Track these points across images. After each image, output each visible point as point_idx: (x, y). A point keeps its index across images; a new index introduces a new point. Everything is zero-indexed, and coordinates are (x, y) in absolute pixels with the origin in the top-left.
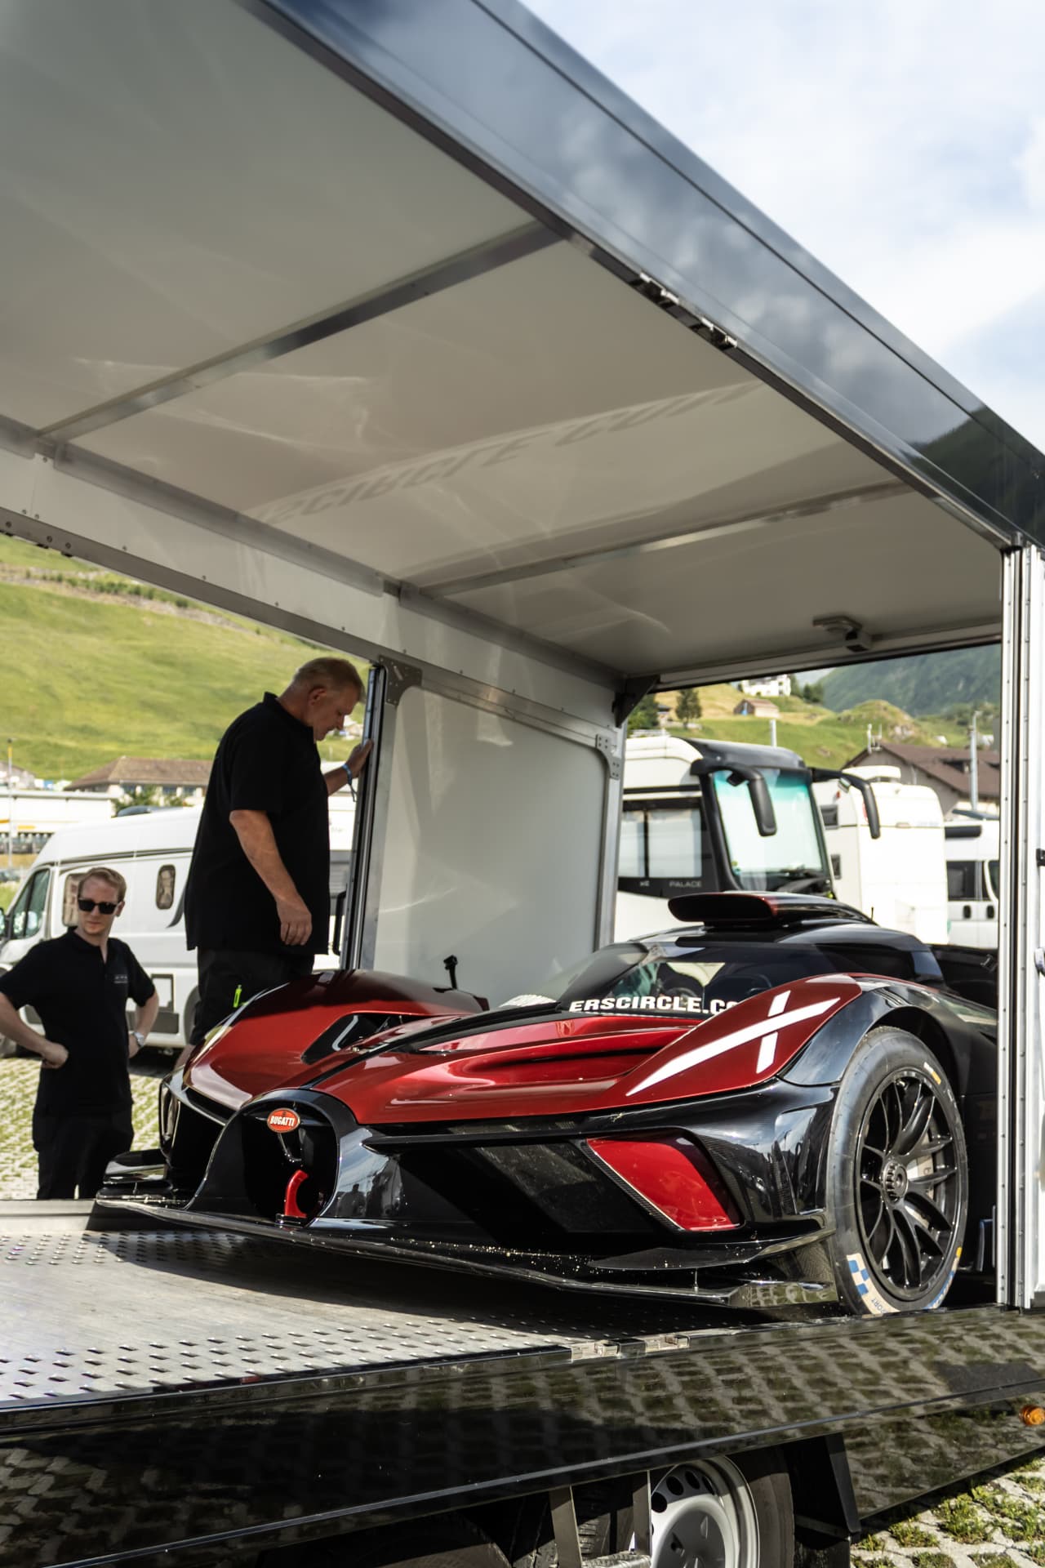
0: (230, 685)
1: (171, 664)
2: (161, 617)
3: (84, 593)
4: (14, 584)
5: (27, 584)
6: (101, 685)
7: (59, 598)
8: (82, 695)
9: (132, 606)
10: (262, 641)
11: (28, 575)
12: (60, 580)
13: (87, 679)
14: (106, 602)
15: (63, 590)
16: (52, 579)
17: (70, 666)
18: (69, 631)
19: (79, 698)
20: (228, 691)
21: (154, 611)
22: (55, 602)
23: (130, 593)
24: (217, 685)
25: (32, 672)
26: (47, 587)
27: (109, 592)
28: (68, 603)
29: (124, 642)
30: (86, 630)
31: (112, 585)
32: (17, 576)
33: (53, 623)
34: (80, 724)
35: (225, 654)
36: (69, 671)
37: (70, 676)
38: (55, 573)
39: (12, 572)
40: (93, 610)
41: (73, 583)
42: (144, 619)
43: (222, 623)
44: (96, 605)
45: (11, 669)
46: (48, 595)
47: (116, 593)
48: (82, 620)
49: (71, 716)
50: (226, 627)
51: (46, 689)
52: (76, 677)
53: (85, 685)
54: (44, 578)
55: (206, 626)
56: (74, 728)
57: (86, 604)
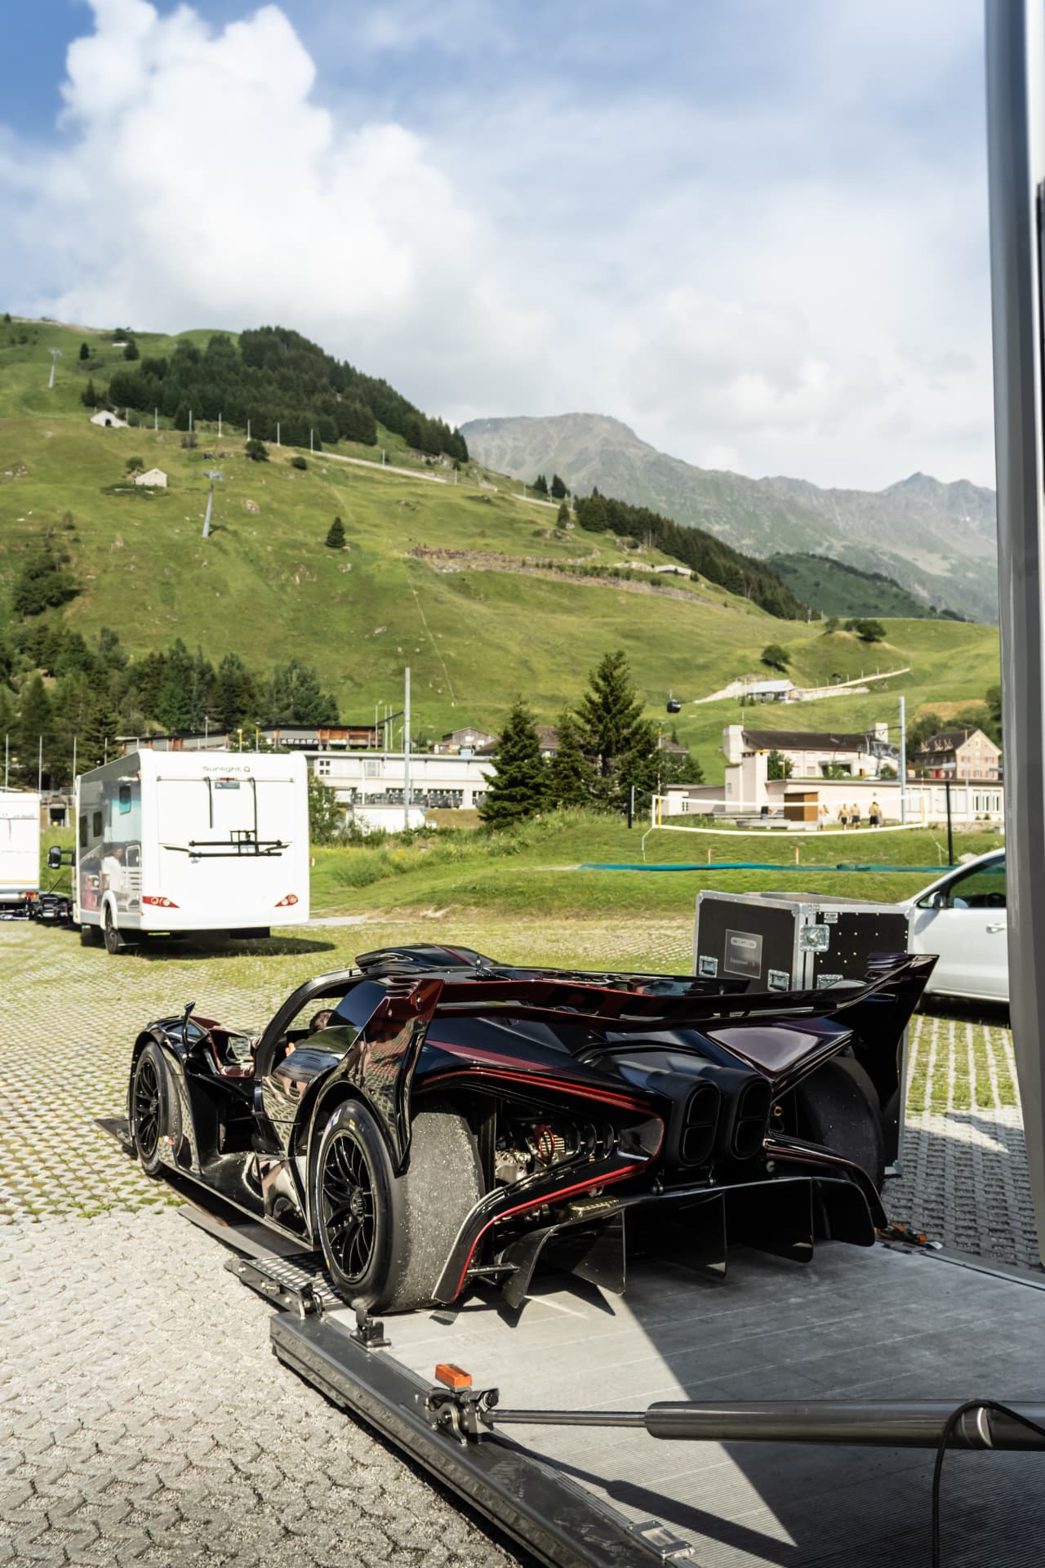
0: (687, 655)
1: (637, 638)
2: (635, 595)
3: (571, 577)
4: (511, 572)
5: (522, 572)
6: (573, 659)
7: (547, 583)
8: (555, 668)
9: (611, 586)
10: (729, 613)
11: (524, 564)
12: (550, 566)
13: (562, 654)
14: (589, 585)
15: (553, 576)
16: (544, 566)
17: (548, 643)
18: (553, 612)
19: (552, 671)
20: (685, 660)
21: (631, 590)
22: (544, 587)
23: (610, 575)
24: (675, 656)
25: (515, 649)
26: (539, 574)
27: (592, 575)
28: (555, 587)
29: (600, 620)
30: (568, 611)
31: (595, 568)
32: (514, 565)
33: (541, 605)
34: (549, 693)
35: (689, 627)
36: (547, 647)
37: (546, 651)
38: (547, 561)
39: (511, 561)
40: (575, 592)
41: (561, 569)
42: (620, 598)
43: (691, 598)
44: (579, 587)
45: (499, 647)
46: (539, 581)
47: (598, 575)
48: (566, 601)
49: (543, 687)
50: (695, 601)
51: (525, 663)
52: (553, 651)
53: (560, 659)
54: (537, 566)
55: (677, 602)
56: (544, 698)
57: (570, 587)
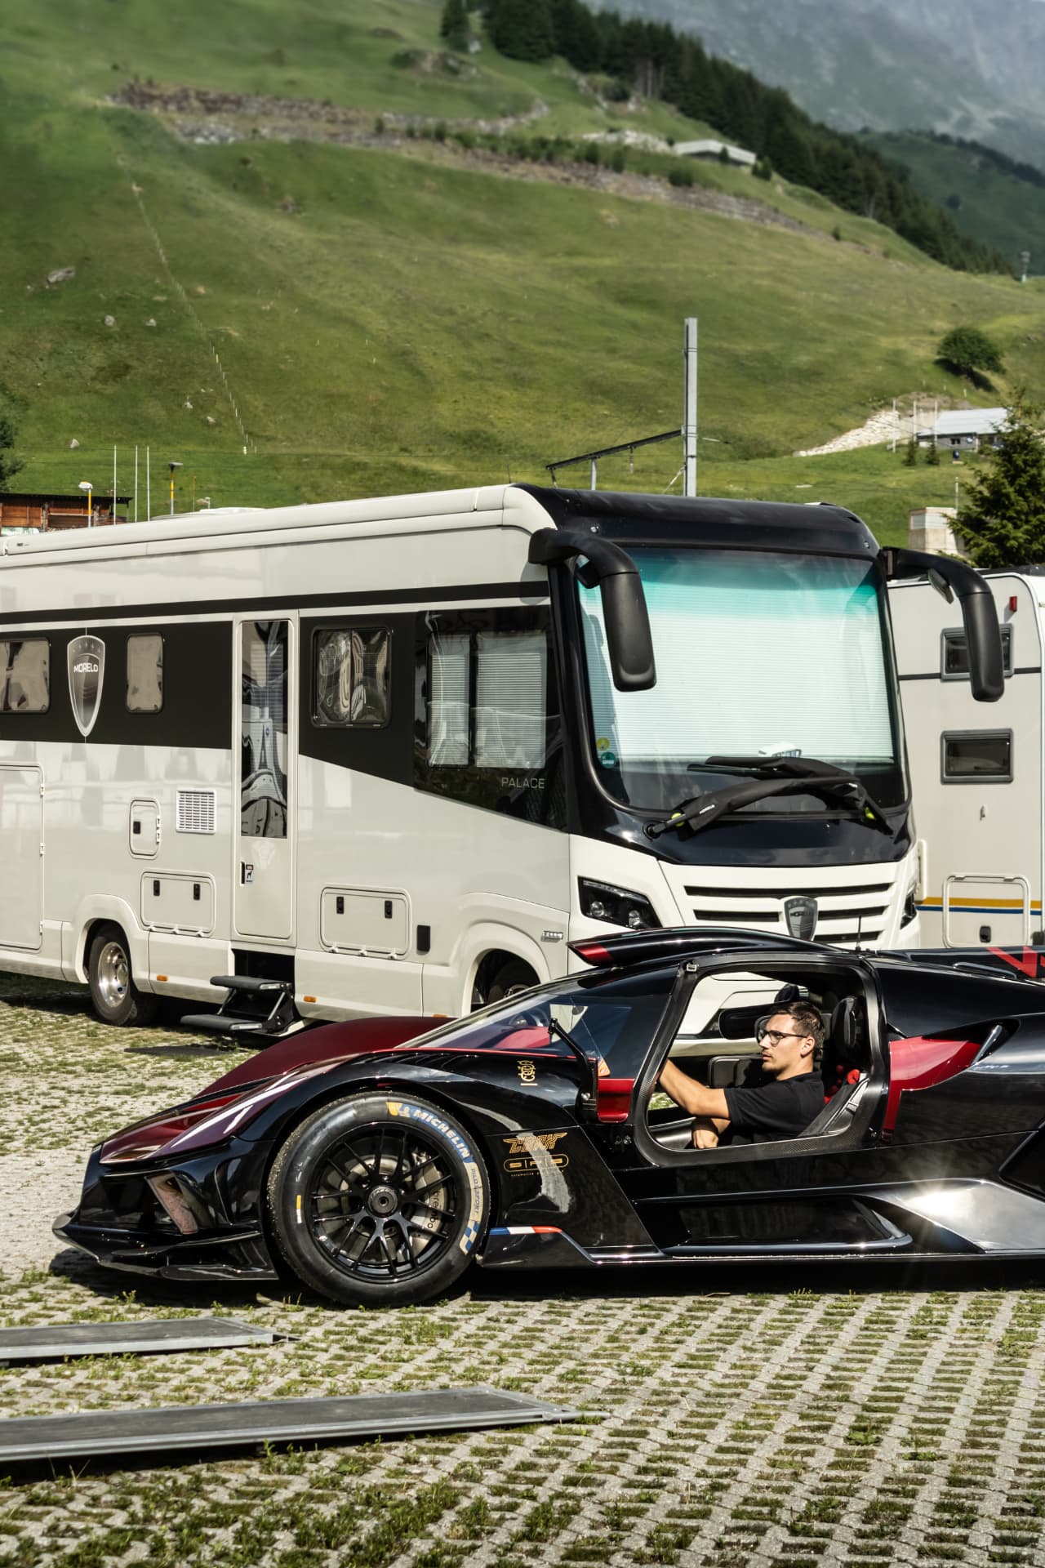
0: (769, 347)
1: (652, 305)
2: (638, 207)
3: (489, 161)
4: (352, 146)
5: (376, 146)
6: (512, 348)
7: (438, 173)
8: (474, 370)
9: (581, 185)
10: (844, 253)
11: (380, 129)
12: (440, 136)
13: (485, 337)
14: (530, 180)
15: (447, 158)
16: (425, 135)
17: (451, 312)
18: (454, 239)
19: (467, 377)
20: (766, 357)
21: (625, 194)
22: (428, 182)
23: (578, 159)
24: (743, 347)
25: (377, 323)
26: (414, 152)
27: (535, 159)
28: (454, 182)
29: (562, 261)
30: (488, 238)
31: (543, 143)
32: (357, 132)
33: (424, 222)
34: (465, 427)
35: (766, 283)
36: (448, 320)
37: (449, 330)
38: (432, 122)
39: (347, 122)
40: (502, 196)
41: (465, 141)
42: (604, 212)
43: (761, 218)
44: (509, 184)
45: (339, 319)
46: (417, 168)
47: (550, 159)
48: (481, 217)
49: (448, 413)
50: (770, 226)
51: (403, 358)
52: (464, 333)
53: (480, 350)
54: (410, 134)
55: (729, 225)
56: (454, 437)
57: (488, 183)
